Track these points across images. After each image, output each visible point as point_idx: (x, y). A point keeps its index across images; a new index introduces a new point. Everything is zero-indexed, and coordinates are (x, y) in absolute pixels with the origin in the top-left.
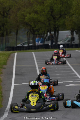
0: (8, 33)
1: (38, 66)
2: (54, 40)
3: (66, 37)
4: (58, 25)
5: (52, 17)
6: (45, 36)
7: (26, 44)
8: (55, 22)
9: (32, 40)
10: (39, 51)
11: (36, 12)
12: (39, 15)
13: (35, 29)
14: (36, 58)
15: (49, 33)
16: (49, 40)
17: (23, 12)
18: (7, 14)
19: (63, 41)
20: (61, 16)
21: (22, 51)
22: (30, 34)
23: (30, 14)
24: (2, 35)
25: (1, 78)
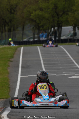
0: (15, 28)
1: (43, 59)
2: (57, 35)
3: (68, 32)
4: (61, 21)
5: (55, 14)
6: (49, 31)
7: (32, 39)
8: (58, 18)
9: (37, 35)
11: (41, 9)
12: (44, 12)
13: (40, 25)
14: (41, 52)
15: (53, 29)
17: (29, 9)
18: (14, 11)
19: (66, 36)
20: (64, 13)
21: (27, 45)
22: (35, 30)
23: (35, 11)
24: (10, 30)
25: (8, 70)
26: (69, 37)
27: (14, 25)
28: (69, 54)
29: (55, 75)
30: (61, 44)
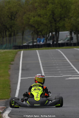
0: (15, 34)
1: (42, 62)
2: (55, 40)
3: (65, 37)
4: (58, 27)
5: (53, 20)
6: (47, 36)
7: (31, 43)
8: (56, 24)
9: (36, 39)
10: (42, 49)
11: (39, 16)
12: (42, 18)
13: (38, 30)
14: (40, 55)
15: (51, 34)
16: (51, 40)
17: (28, 16)
18: (15, 18)
19: (63, 40)
20: (61, 19)
21: (27, 49)
22: (34, 35)
23: (34, 17)
24: (10, 36)
25: (9, 72)
26: (66, 41)
27: (14, 31)
28: (66, 57)
29: (53, 76)
30: (58, 48)
